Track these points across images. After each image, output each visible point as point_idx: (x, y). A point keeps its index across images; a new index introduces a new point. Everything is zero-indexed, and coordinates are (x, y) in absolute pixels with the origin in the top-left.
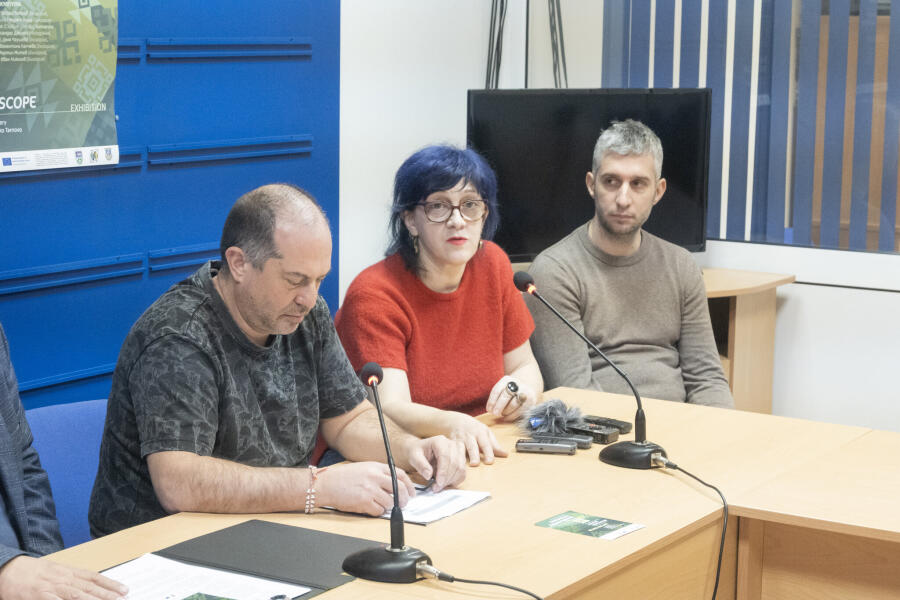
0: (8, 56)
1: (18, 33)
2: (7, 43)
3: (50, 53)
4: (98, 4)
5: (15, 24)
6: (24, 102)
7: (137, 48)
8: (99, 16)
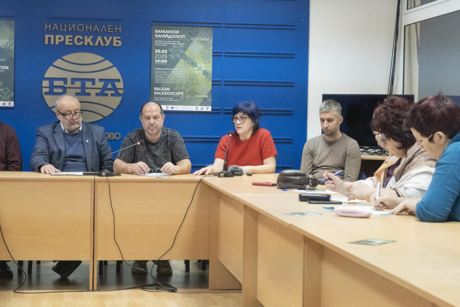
0: (174, 82)
1: (177, 76)
2: (174, 79)
3: (188, 82)
4: (205, 70)
5: (176, 74)
6: (179, 93)
7: (220, 81)
8: (205, 73)
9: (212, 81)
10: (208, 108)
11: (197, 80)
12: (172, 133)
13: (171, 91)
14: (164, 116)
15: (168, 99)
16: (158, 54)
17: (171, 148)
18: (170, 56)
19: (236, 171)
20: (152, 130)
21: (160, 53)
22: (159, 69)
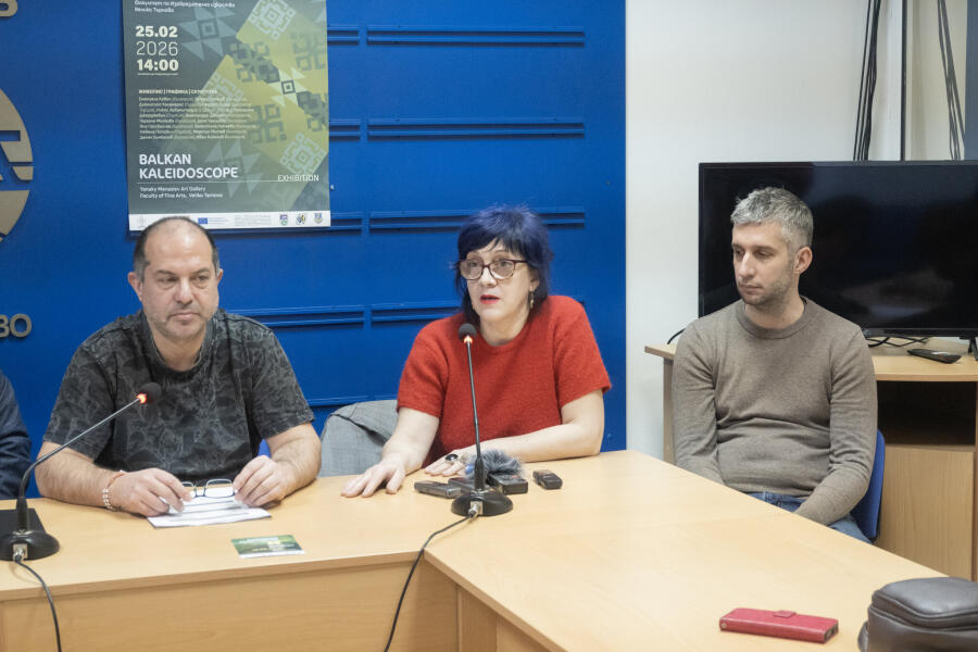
0: (204, 135)
1: (214, 115)
2: (204, 124)
3: (251, 132)
4: (305, 90)
5: (211, 108)
6: (224, 172)
7: (357, 128)
8: (306, 100)
9: (332, 128)
10: (319, 217)
11: (280, 124)
12: (247, 332)
13: (194, 165)
14: (221, 270)
15: (187, 193)
16: (146, 39)
17: (245, 385)
18: (189, 46)
19: (499, 472)
20: (185, 323)
21: (153, 38)
22: (153, 91)
